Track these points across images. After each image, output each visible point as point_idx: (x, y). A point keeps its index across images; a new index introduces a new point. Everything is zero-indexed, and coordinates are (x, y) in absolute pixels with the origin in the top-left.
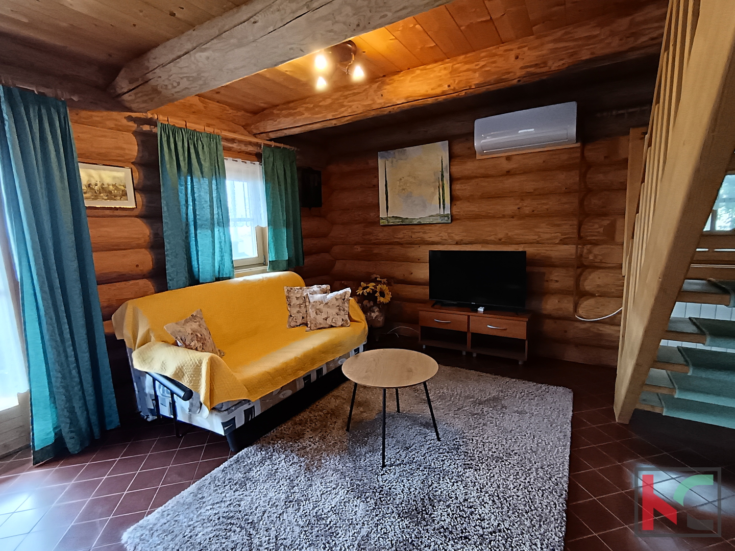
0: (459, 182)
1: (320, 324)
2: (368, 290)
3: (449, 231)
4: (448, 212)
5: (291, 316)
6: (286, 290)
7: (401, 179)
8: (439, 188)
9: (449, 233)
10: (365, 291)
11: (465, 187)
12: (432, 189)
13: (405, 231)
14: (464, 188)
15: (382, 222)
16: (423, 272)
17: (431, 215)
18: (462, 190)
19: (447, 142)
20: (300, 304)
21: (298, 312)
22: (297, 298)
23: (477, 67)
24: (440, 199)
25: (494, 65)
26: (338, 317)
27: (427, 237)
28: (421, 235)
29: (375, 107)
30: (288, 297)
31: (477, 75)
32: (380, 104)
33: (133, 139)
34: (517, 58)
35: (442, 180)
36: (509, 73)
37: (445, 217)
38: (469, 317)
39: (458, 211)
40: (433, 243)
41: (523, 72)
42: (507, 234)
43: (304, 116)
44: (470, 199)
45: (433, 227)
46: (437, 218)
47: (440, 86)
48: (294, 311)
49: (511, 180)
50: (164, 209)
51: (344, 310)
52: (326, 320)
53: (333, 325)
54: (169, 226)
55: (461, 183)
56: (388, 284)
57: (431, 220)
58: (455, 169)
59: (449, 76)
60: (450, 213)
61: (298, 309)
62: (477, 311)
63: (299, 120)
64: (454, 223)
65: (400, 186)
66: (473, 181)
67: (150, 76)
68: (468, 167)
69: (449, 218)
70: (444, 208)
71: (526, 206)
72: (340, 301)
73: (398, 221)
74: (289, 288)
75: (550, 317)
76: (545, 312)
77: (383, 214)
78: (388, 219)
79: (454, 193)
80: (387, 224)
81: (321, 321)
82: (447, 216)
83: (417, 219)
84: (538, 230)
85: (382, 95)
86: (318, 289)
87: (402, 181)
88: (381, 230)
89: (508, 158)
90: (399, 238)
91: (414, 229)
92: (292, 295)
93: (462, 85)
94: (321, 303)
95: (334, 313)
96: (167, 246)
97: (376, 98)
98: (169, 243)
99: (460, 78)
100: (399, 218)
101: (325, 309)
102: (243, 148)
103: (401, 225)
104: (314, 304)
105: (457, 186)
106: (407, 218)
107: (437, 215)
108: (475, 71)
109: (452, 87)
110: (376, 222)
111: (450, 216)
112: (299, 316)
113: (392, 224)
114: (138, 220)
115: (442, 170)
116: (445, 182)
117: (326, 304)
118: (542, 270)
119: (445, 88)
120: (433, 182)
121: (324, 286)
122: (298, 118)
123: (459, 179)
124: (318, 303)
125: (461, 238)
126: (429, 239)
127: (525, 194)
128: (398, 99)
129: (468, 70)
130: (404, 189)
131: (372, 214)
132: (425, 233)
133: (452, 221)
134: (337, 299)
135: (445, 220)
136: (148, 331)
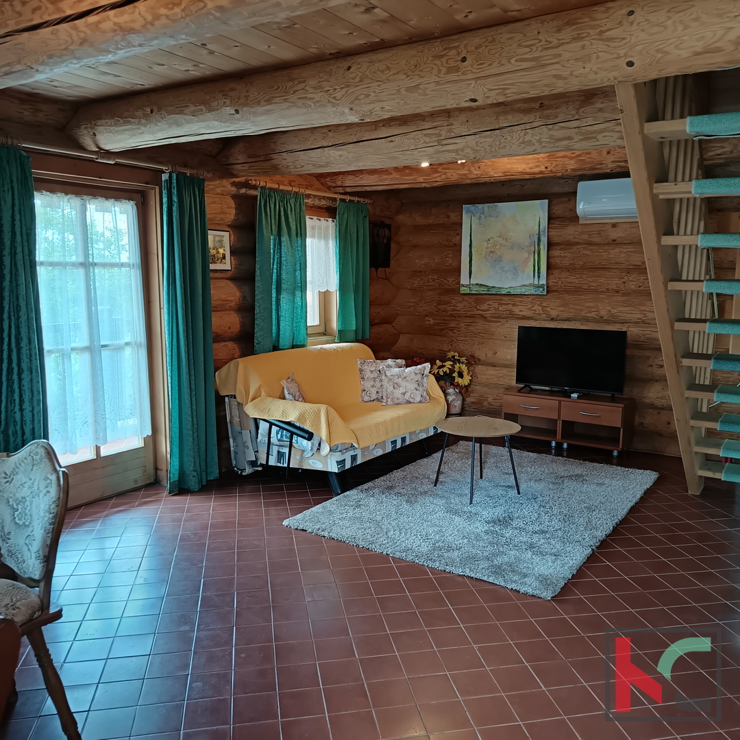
0: (559, 248)
1: (398, 399)
2: (445, 369)
3: (544, 305)
4: (543, 281)
5: (364, 390)
6: (359, 362)
7: (489, 240)
8: (534, 252)
9: (543, 307)
10: (441, 370)
11: (565, 254)
12: (526, 255)
13: (490, 302)
14: (563, 255)
15: (463, 290)
16: (510, 353)
17: (523, 284)
18: (562, 257)
19: (547, 200)
20: (374, 378)
21: (373, 386)
22: (372, 372)
23: (573, 155)
24: (534, 267)
25: (588, 156)
26: (417, 392)
27: (516, 310)
28: (510, 307)
29: (470, 176)
30: (361, 370)
31: (573, 162)
32: (477, 175)
33: (232, 203)
34: (609, 153)
35: (539, 245)
36: (601, 164)
37: (541, 287)
38: (560, 402)
39: (555, 281)
40: (524, 318)
41: (615, 165)
42: (610, 311)
43: (391, 176)
44: (571, 269)
45: (525, 299)
46: (530, 288)
47: (537, 166)
48: (368, 385)
49: (617, 250)
50: (258, 273)
51: (423, 386)
52: (404, 395)
53: (412, 400)
54: (260, 290)
55: (561, 249)
56: (469, 364)
57: (523, 291)
58: (553, 233)
59: (546, 159)
60: (545, 283)
61: (372, 383)
62: (570, 397)
63: (386, 179)
64: (550, 295)
65: (487, 248)
66: (575, 248)
67: (274, 156)
68: (570, 232)
69: (544, 290)
70: (539, 277)
71: (632, 281)
72: (419, 376)
73: (482, 289)
74: (362, 361)
75: (653, 406)
76: (647, 401)
77: (464, 280)
78: (471, 286)
79: (551, 260)
80: (468, 292)
81: (400, 396)
82: (542, 286)
83: (506, 288)
84: (642, 308)
85: (479, 167)
86: (393, 363)
87: (491, 242)
88: (461, 299)
89: (614, 225)
90: (483, 311)
91: (502, 300)
92: (366, 367)
93: (559, 168)
94: (399, 376)
95: (413, 388)
96: (257, 311)
97: (473, 169)
98: (259, 307)
99: (558, 163)
100: (484, 285)
101: (403, 383)
102: (317, 202)
103: (485, 294)
104: (392, 377)
105: (556, 252)
106: (494, 287)
107: (530, 285)
108: (571, 158)
109: (549, 169)
110: (455, 290)
111: (545, 287)
112: (374, 391)
113: (475, 292)
114: (230, 283)
115: (539, 232)
116: (542, 247)
117: (405, 378)
118: (647, 353)
119: (543, 169)
120: (527, 246)
121: (399, 361)
122: (385, 177)
123: (558, 244)
124: (396, 377)
125: (558, 313)
126: (521, 313)
127: (632, 267)
128: (495, 173)
129: (564, 157)
130: (492, 252)
131: (450, 280)
132: (514, 305)
133: (547, 293)
134: (416, 374)
135: (540, 291)
136: (259, 388)
